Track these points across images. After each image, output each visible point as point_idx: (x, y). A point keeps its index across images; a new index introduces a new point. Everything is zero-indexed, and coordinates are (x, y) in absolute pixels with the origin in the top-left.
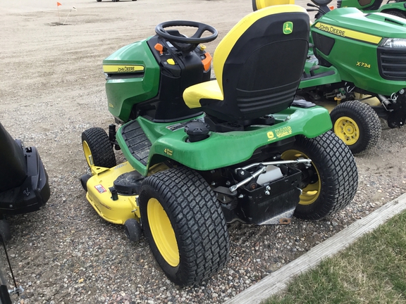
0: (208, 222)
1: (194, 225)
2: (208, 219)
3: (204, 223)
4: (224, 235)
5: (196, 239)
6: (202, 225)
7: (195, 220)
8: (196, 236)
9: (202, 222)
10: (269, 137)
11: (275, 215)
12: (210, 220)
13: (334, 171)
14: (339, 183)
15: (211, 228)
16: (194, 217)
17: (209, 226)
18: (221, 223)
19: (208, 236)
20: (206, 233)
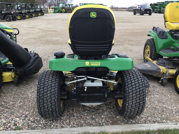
0: (49, 92)
1: (42, 91)
2: (49, 91)
3: (47, 92)
4: (54, 100)
5: (41, 97)
6: (45, 92)
7: (43, 89)
8: (41, 96)
9: (46, 91)
10: (86, 64)
11: (91, 103)
12: (50, 91)
13: (127, 91)
14: (129, 98)
15: (49, 95)
16: (43, 88)
17: (49, 93)
18: (54, 94)
19: (47, 97)
20: (46, 96)
